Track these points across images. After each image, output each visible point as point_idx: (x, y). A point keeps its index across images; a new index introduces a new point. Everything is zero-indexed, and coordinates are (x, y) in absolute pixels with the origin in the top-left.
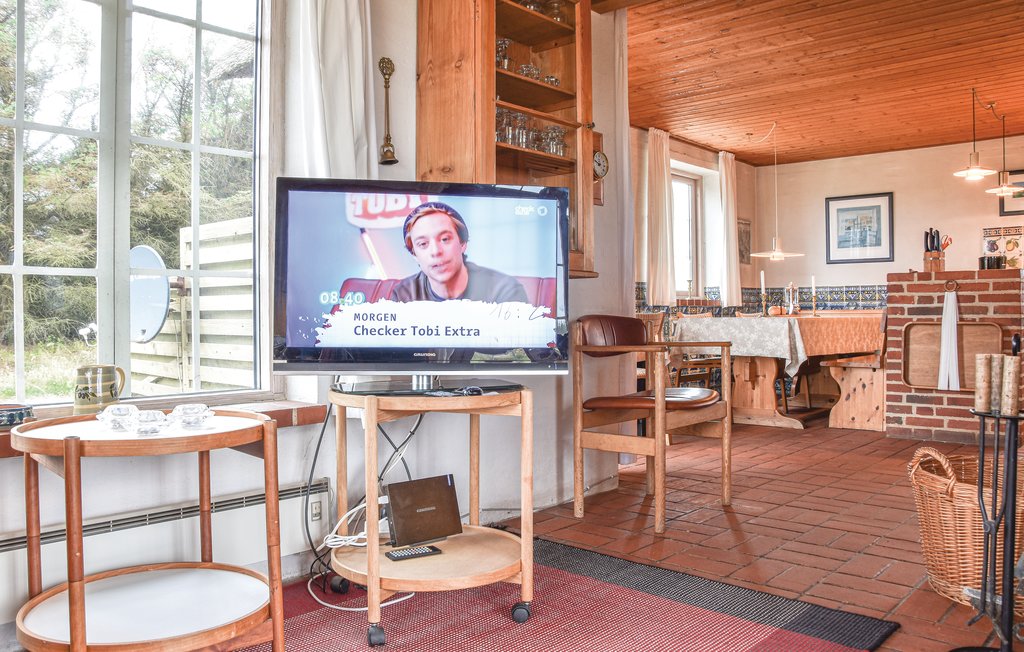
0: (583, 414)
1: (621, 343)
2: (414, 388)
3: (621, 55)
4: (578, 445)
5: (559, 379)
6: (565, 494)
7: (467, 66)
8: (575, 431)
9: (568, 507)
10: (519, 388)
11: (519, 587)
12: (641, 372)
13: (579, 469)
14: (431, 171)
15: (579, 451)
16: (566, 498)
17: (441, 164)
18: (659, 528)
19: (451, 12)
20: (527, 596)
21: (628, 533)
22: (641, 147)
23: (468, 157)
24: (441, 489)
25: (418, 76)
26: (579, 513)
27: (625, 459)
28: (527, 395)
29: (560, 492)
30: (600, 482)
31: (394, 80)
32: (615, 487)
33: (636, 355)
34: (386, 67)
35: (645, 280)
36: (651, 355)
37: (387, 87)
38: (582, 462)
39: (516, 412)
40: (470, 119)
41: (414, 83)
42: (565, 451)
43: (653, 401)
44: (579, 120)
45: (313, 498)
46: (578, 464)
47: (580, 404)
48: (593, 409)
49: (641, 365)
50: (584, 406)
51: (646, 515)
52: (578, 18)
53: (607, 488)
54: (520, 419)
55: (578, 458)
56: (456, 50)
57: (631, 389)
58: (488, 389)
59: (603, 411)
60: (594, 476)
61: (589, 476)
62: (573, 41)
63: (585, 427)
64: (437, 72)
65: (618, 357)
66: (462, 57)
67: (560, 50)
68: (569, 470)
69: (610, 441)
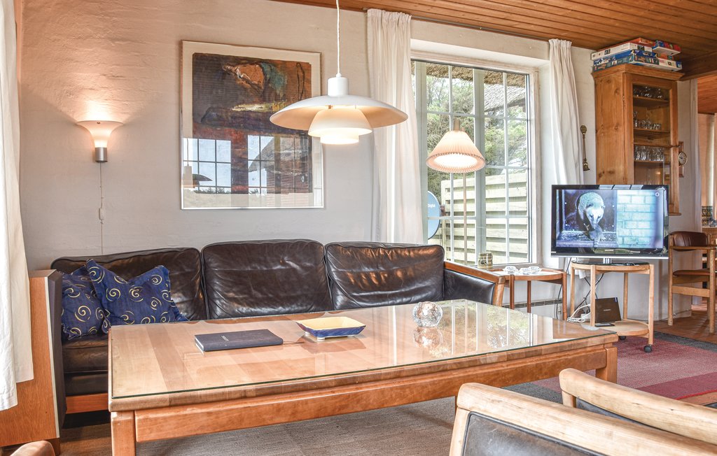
0: (673, 278)
1: (692, 246)
2: (604, 263)
3: (694, 99)
4: (670, 291)
5: (661, 261)
6: (663, 315)
7: (621, 129)
8: (669, 285)
9: (666, 322)
10: (647, 264)
11: (647, 339)
12: (705, 259)
13: (671, 303)
14: (603, 173)
15: (671, 295)
16: (663, 318)
17: (608, 170)
18: (711, 330)
19: (612, 105)
20: (651, 342)
21: (695, 332)
22: (709, 125)
23: (621, 168)
24: (613, 303)
25: (597, 131)
26: (670, 323)
27: (695, 302)
28: (652, 266)
29: (660, 315)
30: (681, 312)
31: (587, 134)
32: (690, 315)
33: (702, 251)
34: (583, 129)
35: (712, 205)
36: (708, 251)
37: (584, 138)
38: (672, 299)
39: (647, 272)
40: (622, 152)
41: (594, 134)
42: (663, 296)
43: (709, 272)
44: (672, 144)
45: (559, 305)
46: (670, 301)
47: (671, 273)
48: (678, 276)
49: (705, 255)
50: (674, 274)
51: (705, 327)
52: (671, 96)
53: (685, 315)
54: (649, 275)
55: (670, 298)
56: (615, 121)
57: (700, 267)
58: (636, 264)
59: (684, 277)
60: (678, 309)
61: (676, 309)
62: (668, 106)
63: (674, 284)
64: (606, 130)
65: (691, 251)
66: (618, 125)
67: (662, 109)
68: (665, 304)
69: (687, 290)
